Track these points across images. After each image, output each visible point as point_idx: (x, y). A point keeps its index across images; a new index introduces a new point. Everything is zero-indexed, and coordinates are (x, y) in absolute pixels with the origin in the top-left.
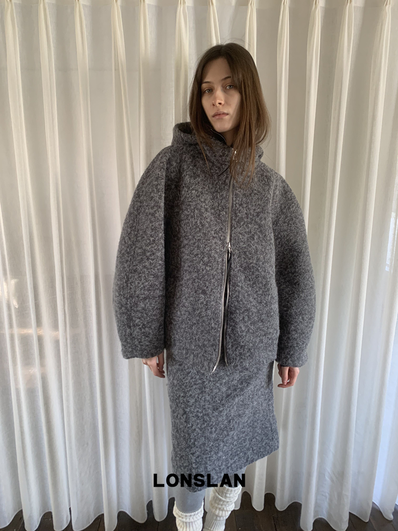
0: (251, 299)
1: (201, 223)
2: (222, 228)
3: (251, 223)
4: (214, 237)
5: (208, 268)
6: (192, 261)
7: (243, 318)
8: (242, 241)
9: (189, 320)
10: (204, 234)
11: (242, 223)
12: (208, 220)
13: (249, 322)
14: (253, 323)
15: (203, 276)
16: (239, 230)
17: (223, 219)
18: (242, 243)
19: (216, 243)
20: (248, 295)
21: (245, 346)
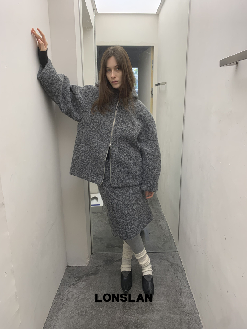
0: (121, 157)
1: (100, 122)
2: (110, 125)
3: (123, 125)
4: (105, 129)
5: (102, 143)
6: (96, 138)
7: (118, 166)
8: (118, 132)
9: (93, 163)
10: (101, 127)
11: (119, 124)
12: (104, 121)
13: (121, 167)
14: (123, 168)
15: (99, 145)
16: (118, 127)
17: (111, 121)
18: (118, 133)
19: (106, 132)
20: (120, 156)
21: (119, 177)
